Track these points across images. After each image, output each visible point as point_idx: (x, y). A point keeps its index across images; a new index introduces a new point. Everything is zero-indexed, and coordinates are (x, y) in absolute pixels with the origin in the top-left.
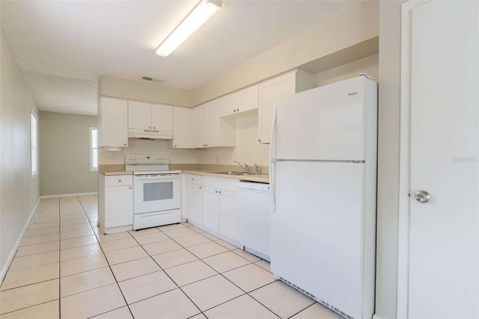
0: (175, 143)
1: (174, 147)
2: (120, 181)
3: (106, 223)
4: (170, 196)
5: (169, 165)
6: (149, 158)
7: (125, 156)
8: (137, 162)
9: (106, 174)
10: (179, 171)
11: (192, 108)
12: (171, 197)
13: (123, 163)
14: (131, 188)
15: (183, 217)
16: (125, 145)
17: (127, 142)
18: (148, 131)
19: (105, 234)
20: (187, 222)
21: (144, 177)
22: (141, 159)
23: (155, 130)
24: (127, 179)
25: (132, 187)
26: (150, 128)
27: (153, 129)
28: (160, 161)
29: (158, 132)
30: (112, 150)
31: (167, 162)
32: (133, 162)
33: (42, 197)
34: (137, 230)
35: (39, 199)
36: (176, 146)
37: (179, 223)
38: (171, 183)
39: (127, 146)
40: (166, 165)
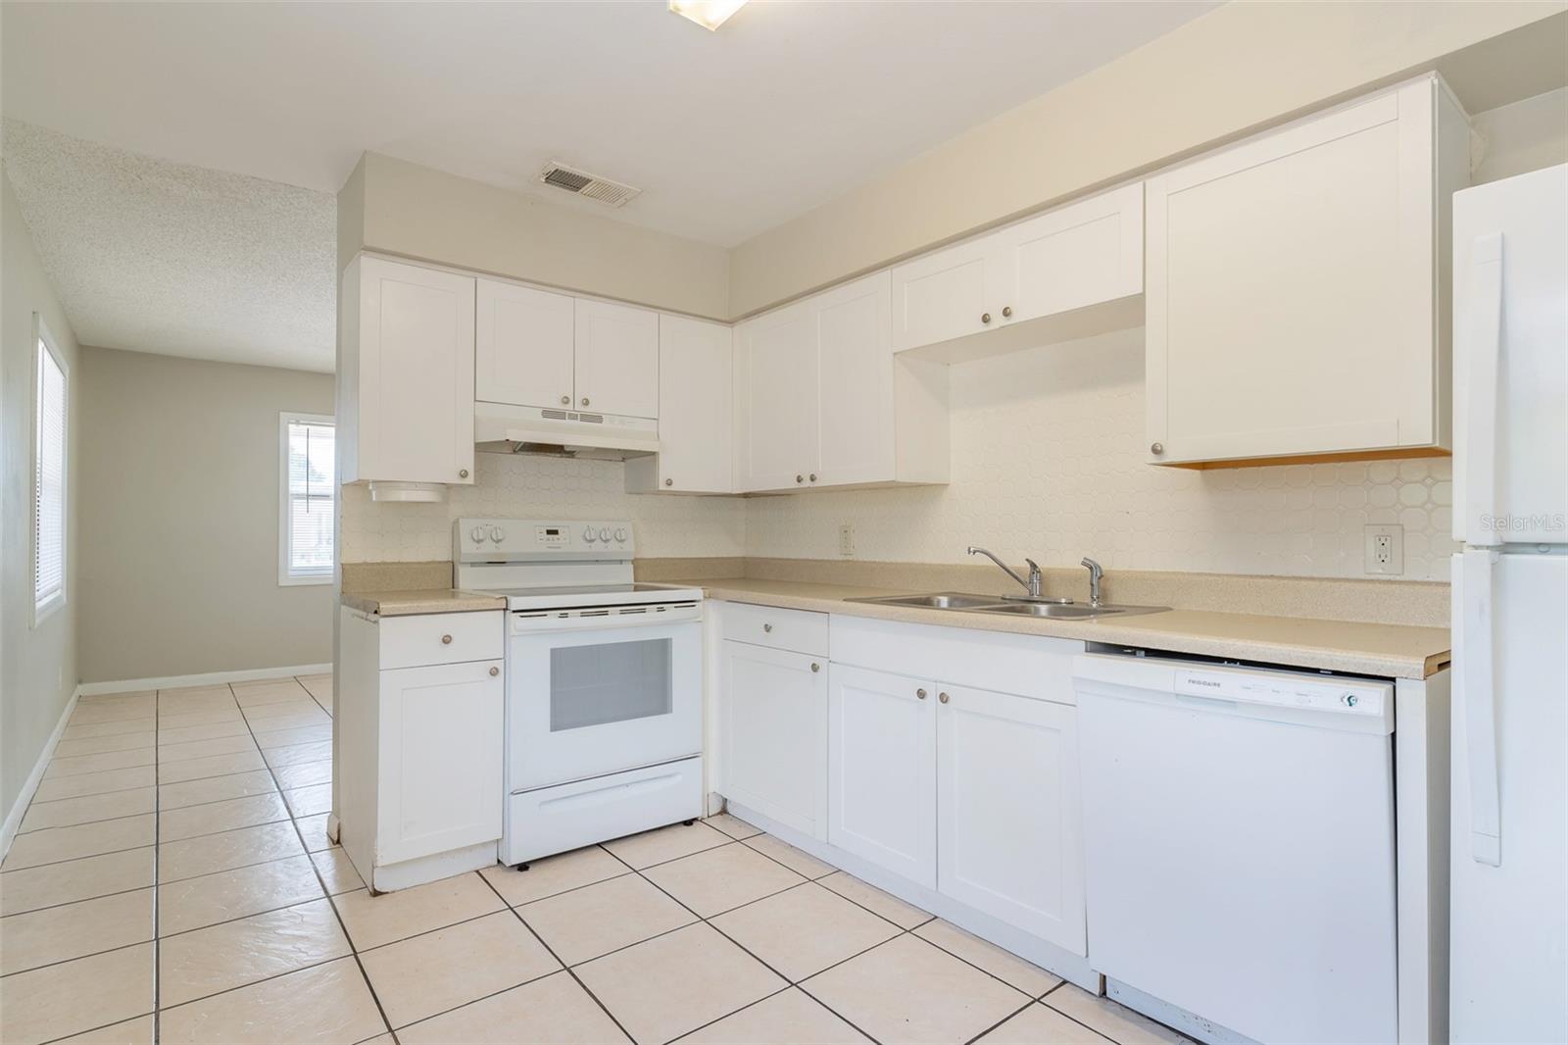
0: (665, 469)
1: (662, 487)
2: (447, 640)
3: (381, 841)
4: (658, 701)
5: (633, 562)
6: (555, 532)
7: (456, 522)
8: (506, 550)
9: (385, 607)
10: (695, 593)
11: (731, 323)
12: (662, 706)
13: (443, 555)
14: (494, 672)
15: (711, 791)
16: (464, 475)
17: (469, 465)
18: (560, 415)
19: (376, 894)
20: (724, 811)
21: (552, 619)
22: (524, 538)
23: (589, 410)
24: (479, 631)
25: (499, 665)
26: (566, 401)
27: (579, 407)
28: (598, 547)
29: (598, 419)
30: (404, 496)
31: (629, 549)
32: (488, 549)
33: (83, 689)
34: (523, 867)
35: (73, 699)
36: (669, 483)
37: (695, 819)
38: (663, 647)
39: (470, 480)
40: (621, 562)
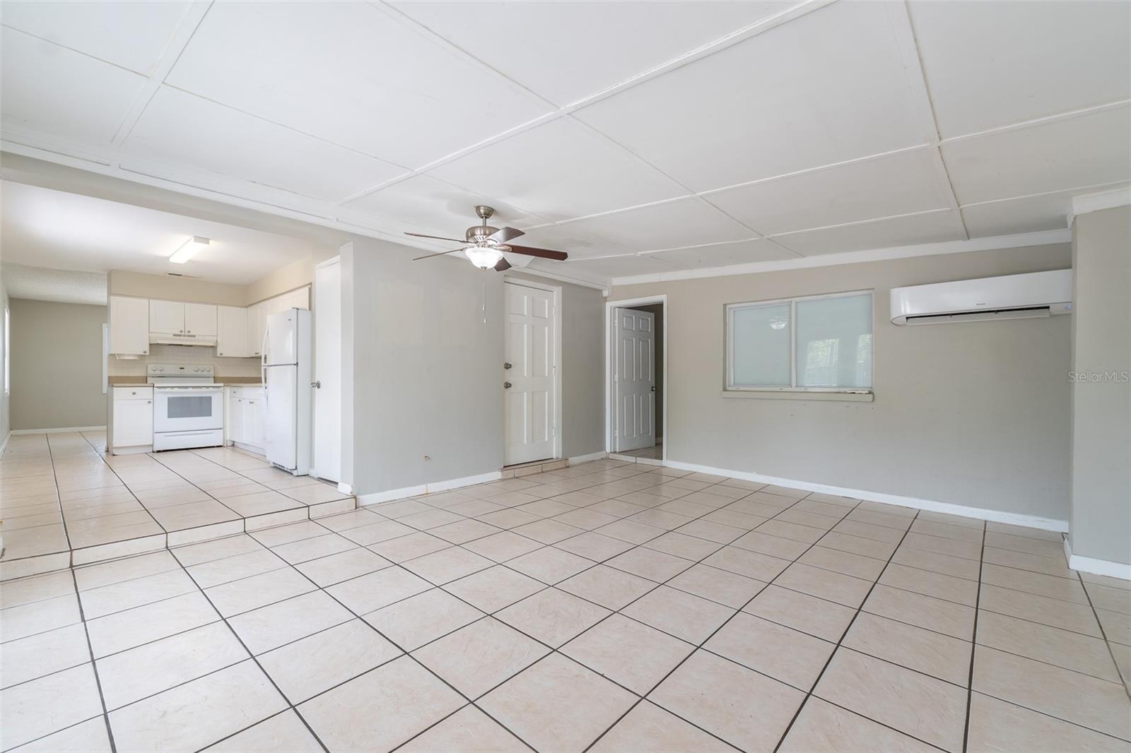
0: (219, 350)
1: (219, 355)
2: (134, 393)
3: (114, 441)
4: (208, 413)
5: (214, 377)
6: (183, 368)
7: (147, 366)
8: (165, 372)
9: (115, 385)
10: (222, 385)
11: (246, 307)
12: (210, 414)
13: (145, 375)
14: (150, 402)
15: (228, 438)
16: (145, 352)
17: (147, 349)
18: (181, 336)
19: (114, 455)
20: (233, 445)
21: (168, 390)
22: (171, 369)
23: (190, 334)
24: (144, 392)
25: (152, 401)
26: (181, 332)
27: (187, 333)
28: (199, 373)
29: (194, 336)
30: (126, 358)
31: (212, 373)
32: (158, 373)
33: (12, 432)
34: (159, 452)
35: (9, 435)
36: (221, 354)
37: (221, 446)
38: (210, 398)
39: (148, 354)
40: (209, 377)
